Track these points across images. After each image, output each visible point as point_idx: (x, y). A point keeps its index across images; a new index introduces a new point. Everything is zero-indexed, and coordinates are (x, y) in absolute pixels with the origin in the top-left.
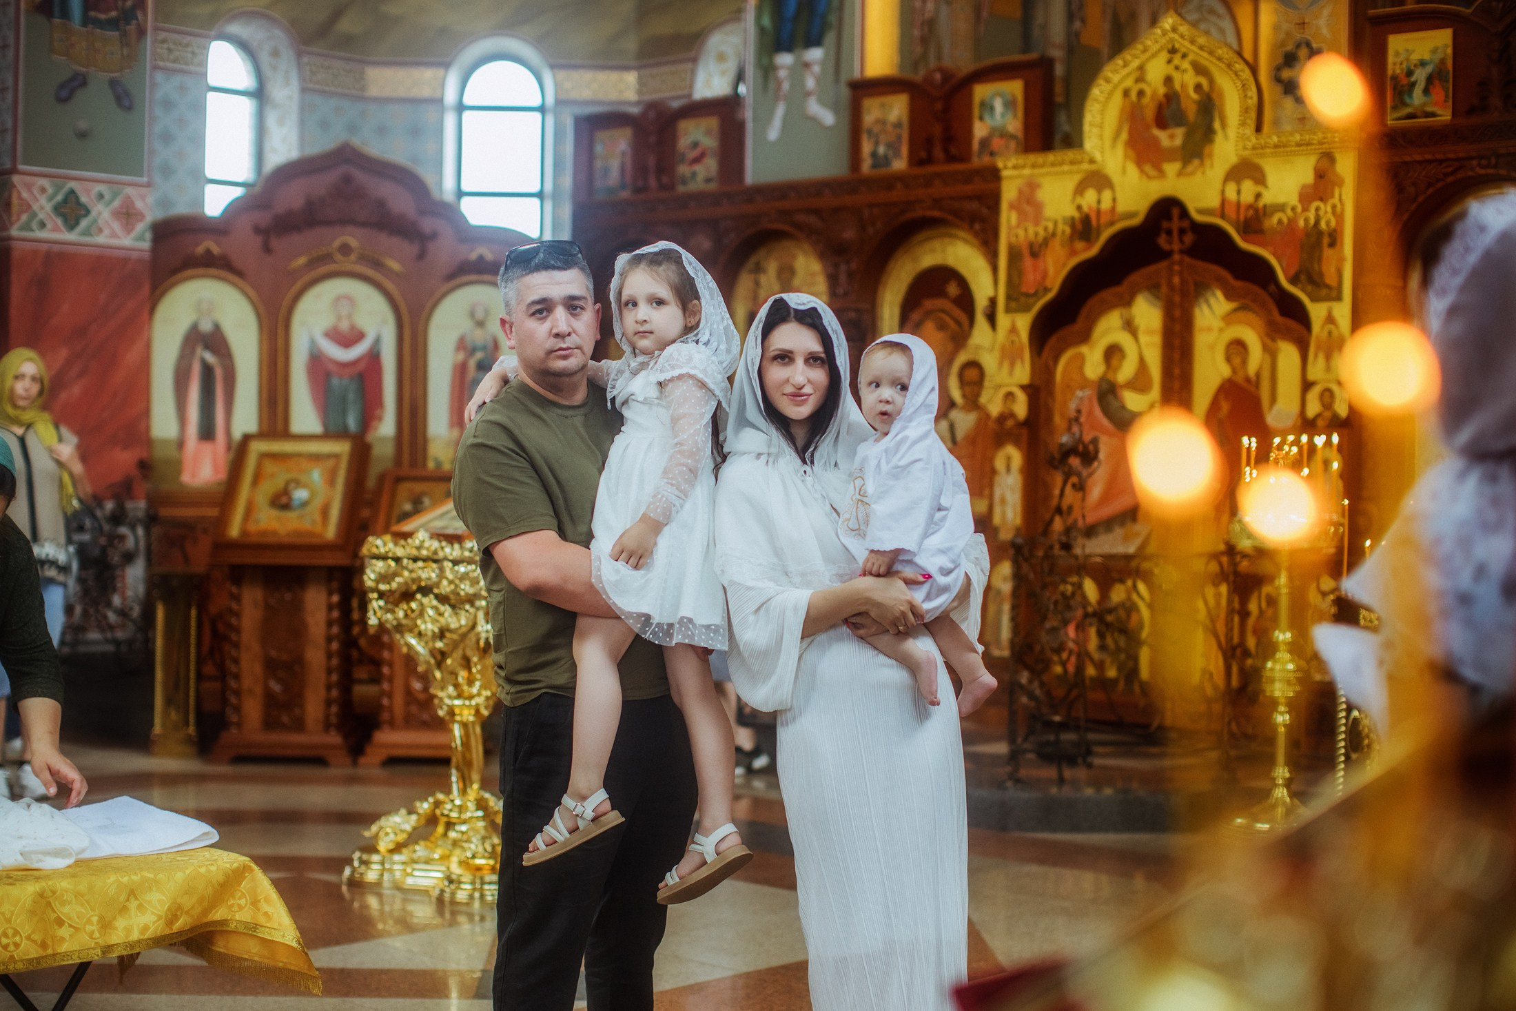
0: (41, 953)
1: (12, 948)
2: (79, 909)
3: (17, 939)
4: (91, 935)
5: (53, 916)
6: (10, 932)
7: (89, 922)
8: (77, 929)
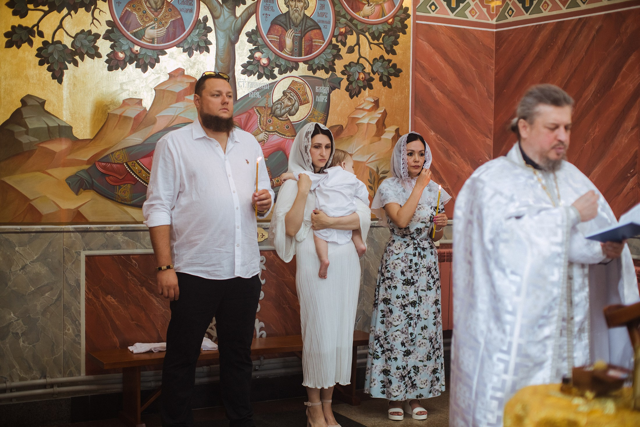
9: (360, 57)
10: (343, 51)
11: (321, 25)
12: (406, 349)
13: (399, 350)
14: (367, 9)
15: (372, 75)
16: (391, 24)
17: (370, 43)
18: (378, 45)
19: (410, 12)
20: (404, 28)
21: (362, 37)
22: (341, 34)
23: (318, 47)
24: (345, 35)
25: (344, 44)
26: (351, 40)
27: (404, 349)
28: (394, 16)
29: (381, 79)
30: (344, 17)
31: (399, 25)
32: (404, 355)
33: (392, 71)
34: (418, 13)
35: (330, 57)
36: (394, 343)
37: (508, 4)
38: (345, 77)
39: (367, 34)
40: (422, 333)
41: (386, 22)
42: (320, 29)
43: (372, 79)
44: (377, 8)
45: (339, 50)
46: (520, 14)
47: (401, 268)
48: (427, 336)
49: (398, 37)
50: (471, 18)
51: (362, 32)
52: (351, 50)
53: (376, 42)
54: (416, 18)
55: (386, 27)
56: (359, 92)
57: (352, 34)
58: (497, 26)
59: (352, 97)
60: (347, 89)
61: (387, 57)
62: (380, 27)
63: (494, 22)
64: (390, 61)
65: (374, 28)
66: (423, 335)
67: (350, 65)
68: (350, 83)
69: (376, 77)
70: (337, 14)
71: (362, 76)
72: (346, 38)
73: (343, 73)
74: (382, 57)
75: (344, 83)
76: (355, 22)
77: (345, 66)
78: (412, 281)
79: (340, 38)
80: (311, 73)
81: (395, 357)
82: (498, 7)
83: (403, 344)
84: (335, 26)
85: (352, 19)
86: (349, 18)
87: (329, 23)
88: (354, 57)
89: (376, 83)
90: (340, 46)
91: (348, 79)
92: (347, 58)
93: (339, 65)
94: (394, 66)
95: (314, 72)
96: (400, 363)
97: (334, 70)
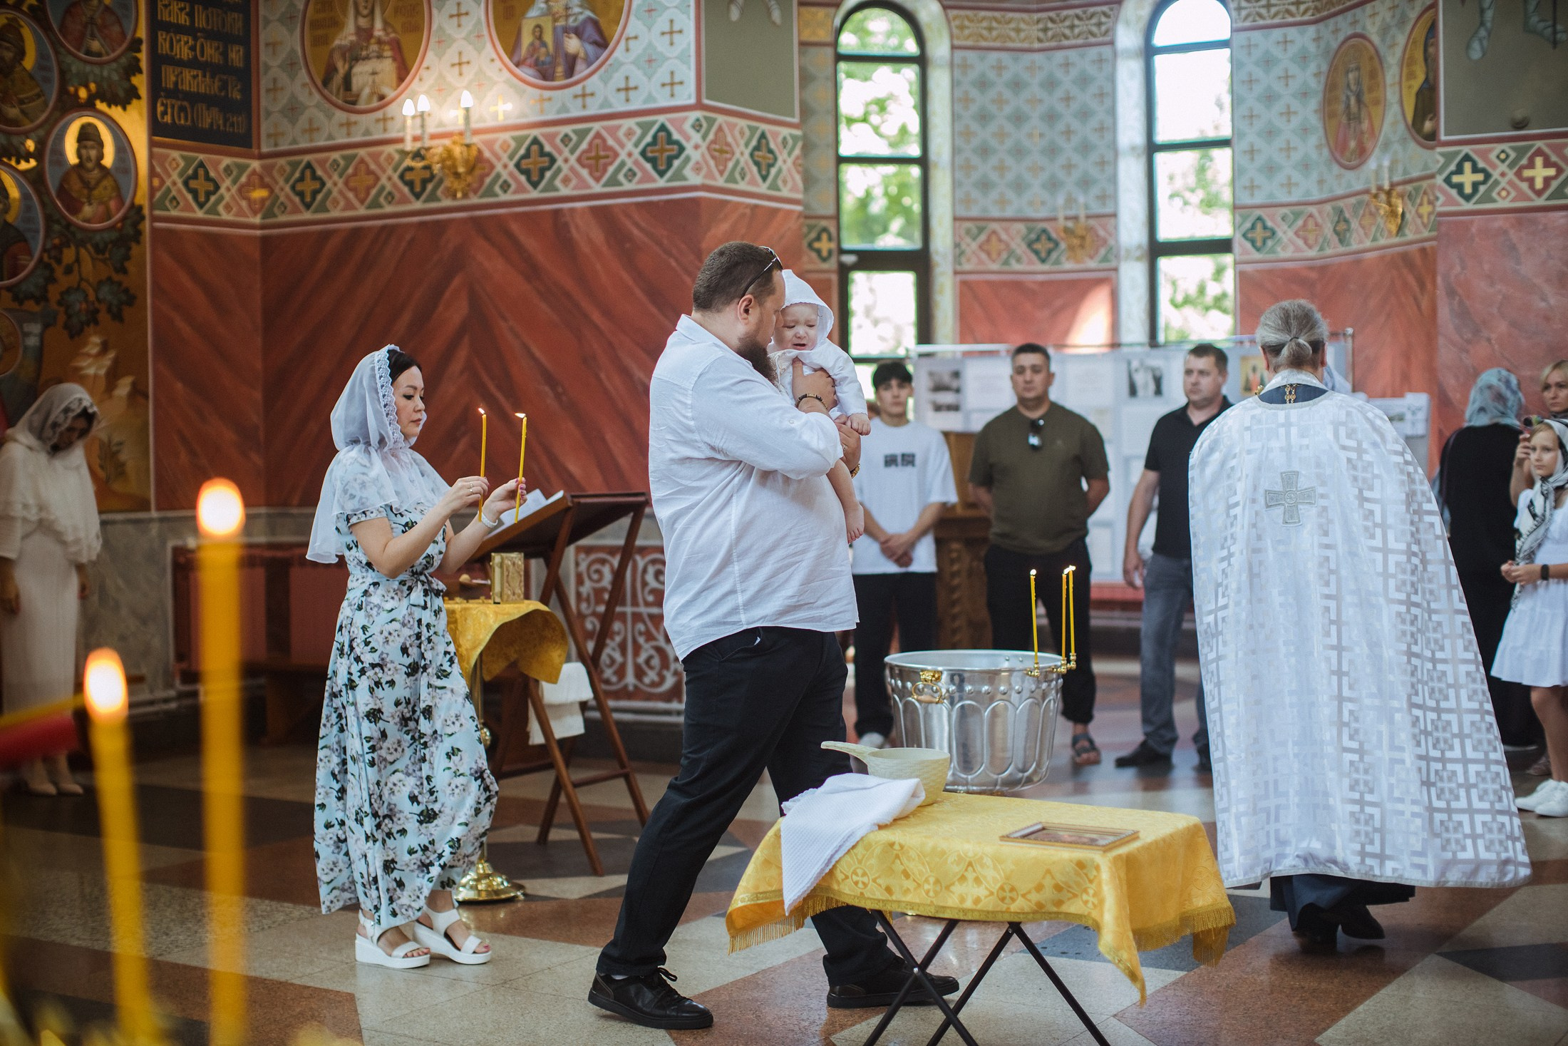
0: (885, 896)
1: (860, 885)
2: (921, 867)
3: (865, 879)
4: (927, 892)
5: (902, 868)
6: (860, 872)
7: (927, 881)
8: (919, 885)
9: (81, 279)
10: (59, 272)
11: (28, 235)
12: (422, 807)
13: (409, 812)
14: (87, 210)
15: (97, 305)
16: (121, 230)
17: (93, 259)
18: (104, 261)
19: (146, 211)
20: (138, 234)
21: (83, 251)
22: (55, 247)
23: (25, 267)
24: (59, 248)
25: (59, 261)
26: (69, 255)
27: (417, 809)
28: (124, 219)
29: (109, 310)
30: (58, 222)
31: (131, 231)
32: (421, 822)
33: (124, 298)
34: (157, 213)
35: (41, 281)
36: (394, 799)
37: (278, 197)
38: (62, 309)
39: (89, 246)
40: (451, 765)
41: (113, 227)
42: (25, 241)
43: (97, 311)
44: (101, 209)
45: (52, 270)
46: (296, 211)
47: (401, 640)
48: (464, 769)
49: (129, 249)
50: (226, 216)
51: (81, 244)
52: (69, 270)
53: (100, 257)
54: (155, 219)
55: (114, 235)
56: (81, 330)
57: (69, 247)
58: (262, 227)
59: (72, 337)
60: (66, 327)
61: (116, 277)
62: (106, 236)
63: (257, 220)
64: (120, 284)
65: (98, 237)
66: (454, 769)
67: (68, 291)
68: (69, 317)
69: (103, 308)
70: (49, 219)
71: (84, 306)
72: (61, 252)
73: (59, 303)
74: (109, 279)
75: (62, 318)
76: (72, 229)
77: (62, 294)
78: (423, 663)
79: (53, 253)
80: (15, 305)
81: (400, 828)
82: (263, 200)
83: (413, 799)
84: (47, 236)
85: (69, 224)
86: (64, 223)
87: (37, 231)
88: (73, 280)
89: (103, 316)
90: (54, 265)
91: (66, 313)
92: (64, 281)
93: (54, 293)
94: (126, 291)
95: (21, 303)
96: (413, 840)
97: (47, 300)
